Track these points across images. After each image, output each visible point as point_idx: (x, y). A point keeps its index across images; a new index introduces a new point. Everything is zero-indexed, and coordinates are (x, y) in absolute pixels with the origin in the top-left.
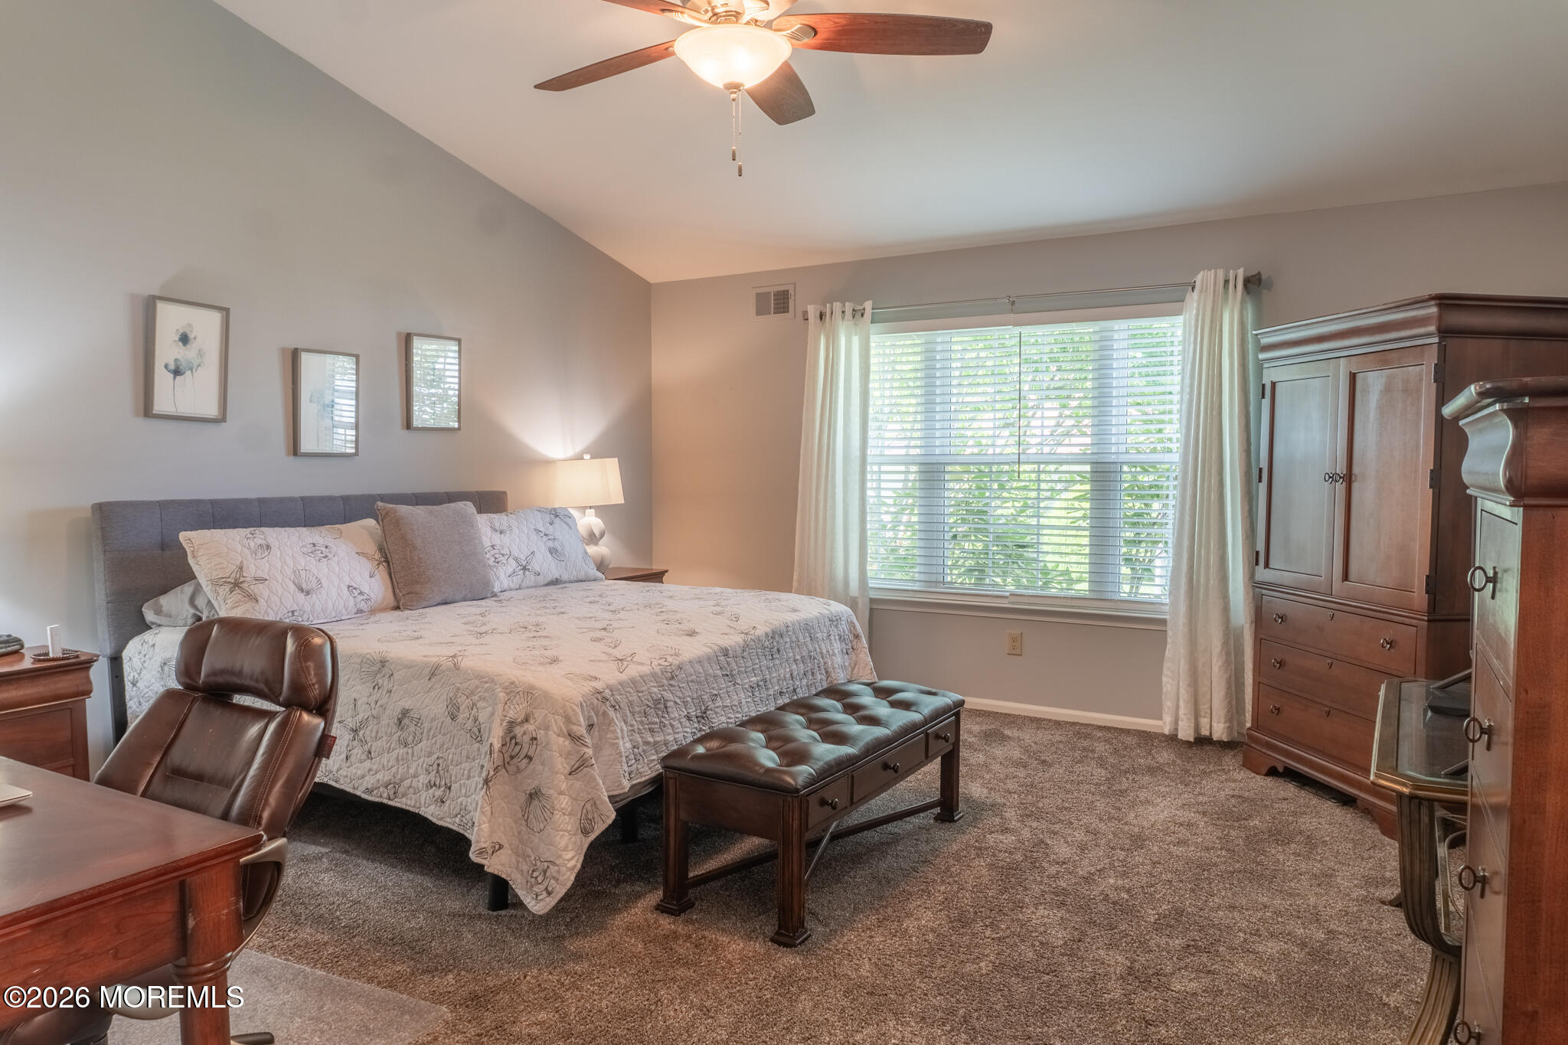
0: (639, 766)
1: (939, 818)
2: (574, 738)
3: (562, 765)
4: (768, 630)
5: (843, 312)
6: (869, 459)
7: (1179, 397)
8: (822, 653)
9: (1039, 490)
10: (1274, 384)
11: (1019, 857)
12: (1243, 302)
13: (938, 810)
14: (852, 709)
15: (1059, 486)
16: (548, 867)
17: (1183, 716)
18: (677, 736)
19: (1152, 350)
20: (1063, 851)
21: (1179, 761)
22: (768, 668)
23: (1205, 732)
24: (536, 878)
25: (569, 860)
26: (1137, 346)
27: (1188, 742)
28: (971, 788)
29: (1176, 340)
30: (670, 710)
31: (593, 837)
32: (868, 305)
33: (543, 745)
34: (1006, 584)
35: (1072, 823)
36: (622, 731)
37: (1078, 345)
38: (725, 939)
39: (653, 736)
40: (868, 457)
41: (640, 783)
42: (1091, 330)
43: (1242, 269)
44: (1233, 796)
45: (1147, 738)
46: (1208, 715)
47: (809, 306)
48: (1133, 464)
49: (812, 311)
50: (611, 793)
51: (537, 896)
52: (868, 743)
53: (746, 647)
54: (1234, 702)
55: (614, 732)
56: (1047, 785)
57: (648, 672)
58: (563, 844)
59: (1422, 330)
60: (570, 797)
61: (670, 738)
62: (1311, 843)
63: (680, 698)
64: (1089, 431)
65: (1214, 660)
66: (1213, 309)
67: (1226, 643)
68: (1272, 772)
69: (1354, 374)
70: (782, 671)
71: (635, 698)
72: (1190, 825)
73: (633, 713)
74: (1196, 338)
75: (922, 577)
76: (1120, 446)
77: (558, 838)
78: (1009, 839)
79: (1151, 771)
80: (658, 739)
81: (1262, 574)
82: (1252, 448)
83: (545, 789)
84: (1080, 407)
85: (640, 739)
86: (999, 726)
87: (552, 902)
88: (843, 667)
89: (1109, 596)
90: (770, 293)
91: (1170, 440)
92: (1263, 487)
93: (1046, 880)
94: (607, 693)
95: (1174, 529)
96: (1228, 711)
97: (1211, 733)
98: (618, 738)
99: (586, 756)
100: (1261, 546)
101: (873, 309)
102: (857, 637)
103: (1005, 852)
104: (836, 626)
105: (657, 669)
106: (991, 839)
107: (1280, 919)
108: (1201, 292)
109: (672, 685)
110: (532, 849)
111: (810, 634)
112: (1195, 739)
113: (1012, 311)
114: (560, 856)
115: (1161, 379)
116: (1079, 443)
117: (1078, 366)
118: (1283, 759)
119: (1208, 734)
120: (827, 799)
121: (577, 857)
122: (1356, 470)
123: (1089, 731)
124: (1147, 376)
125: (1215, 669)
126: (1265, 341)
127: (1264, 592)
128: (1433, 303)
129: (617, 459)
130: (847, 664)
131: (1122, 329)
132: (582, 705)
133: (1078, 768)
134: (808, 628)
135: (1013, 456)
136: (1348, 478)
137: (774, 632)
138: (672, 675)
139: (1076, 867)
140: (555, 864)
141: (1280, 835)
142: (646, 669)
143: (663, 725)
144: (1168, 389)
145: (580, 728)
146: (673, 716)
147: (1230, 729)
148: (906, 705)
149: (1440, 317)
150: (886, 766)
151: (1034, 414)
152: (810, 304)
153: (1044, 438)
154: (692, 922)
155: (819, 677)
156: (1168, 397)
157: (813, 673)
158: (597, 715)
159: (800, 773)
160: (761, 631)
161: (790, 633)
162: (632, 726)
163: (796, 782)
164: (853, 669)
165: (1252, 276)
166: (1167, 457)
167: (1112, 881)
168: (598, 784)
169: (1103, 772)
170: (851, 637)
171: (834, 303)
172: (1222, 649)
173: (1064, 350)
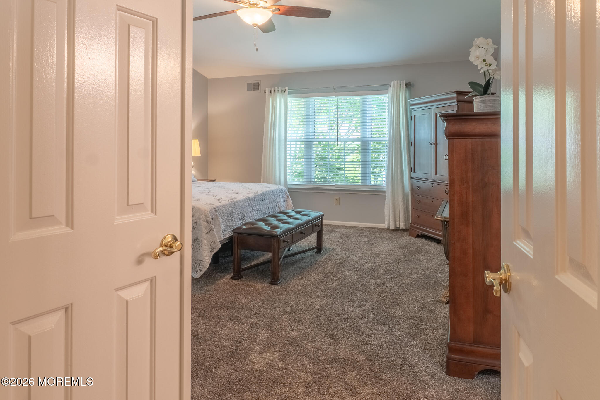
0: (226, 233)
1: (316, 253)
2: (208, 222)
3: (205, 230)
4: (261, 192)
5: (278, 90)
6: (288, 140)
7: (387, 120)
8: (277, 201)
9: (344, 150)
10: (415, 116)
11: (342, 261)
12: (405, 91)
13: (316, 250)
14: (290, 217)
15: (349, 151)
16: (201, 262)
17: (391, 221)
18: (236, 224)
19: (380, 105)
20: (355, 259)
21: (390, 235)
22: (262, 205)
23: (398, 226)
24: (196, 266)
25: (207, 260)
26: (374, 104)
27: (393, 230)
28: (326, 245)
29: (386, 102)
30: (234, 216)
31: (214, 253)
32: (287, 88)
33: (199, 224)
34: (333, 181)
35: (358, 252)
36: (221, 221)
37: (356, 103)
38: (255, 284)
39: (229, 223)
40: (287, 139)
41: (226, 238)
42: (360, 98)
43: (405, 81)
44: (406, 243)
45: (380, 230)
46: (399, 221)
47: (266, 88)
48: (374, 142)
49: (267, 90)
50: (220, 240)
51: (196, 272)
52: (296, 224)
53: (255, 197)
54: (406, 216)
55: (219, 221)
56: (350, 243)
57: (228, 203)
58: (205, 255)
59: (453, 101)
60: (207, 240)
61: (234, 224)
62: (428, 252)
63: (237, 212)
64: (360, 131)
65: (400, 203)
66: (397, 93)
67: (403, 197)
68: (418, 236)
69: (436, 113)
70: (266, 206)
71: (225, 211)
72: (393, 250)
73: (224, 216)
74: (392, 102)
75: (306, 180)
76: (370, 135)
77: (204, 253)
78: (339, 257)
79: (381, 238)
80: (231, 224)
81: (413, 175)
82: (410, 136)
83: (200, 238)
84: (357, 123)
85: (226, 224)
86: (333, 228)
87: (202, 273)
88: (284, 206)
89: (367, 184)
90: (252, 83)
91: (385, 134)
92: (412, 148)
93: (350, 266)
94: (217, 209)
95: (387, 162)
96: (405, 219)
97: (400, 227)
98: (220, 223)
99: (212, 227)
100: (412, 166)
101: (288, 90)
102: (288, 197)
103: (338, 260)
104: (281, 193)
105: (230, 202)
106: (333, 257)
107: (417, 270)
108: (393, 87)
109: (235, 208)
110: (195, 257)
111: (274, 195)
112: (395, 229)
113: (334, 92)
114: (204, 259)
115: (382, 114)
116: (357, 135)
117: (356, 110)
118: (421, 231)
119: (399, 227)
120: (285, 240)
121: (209, 259)
122: (438, 142)
123: (362, 228)
124: (378, 113)
125: (400, 205)
126: (412, 103)
127: (414, 180)
128: (455, 93)
129: (198, 140)
130: (285, 205)
131: (369, 98)
132: (210, 212)
133: (359, 238)
134: (273, 193)
135: (335, 139)
136: (436, 144)
137: (263, 193)
138: (234, 204)
139: (359, 262)
140: (203, 261)
141: (419, 251)
142: (227, 202)
143: (232, 220)
144: (384, 117)
145: (210, 219)
146: (235, 217)
147: (405, 225)
148: (306, 215)
149: (457, 97)
150: (301, 233)
151: (342, 125)
152: (267, 88)
153: (346, 133)
154: (244, 281)
155: (277, 209)
156: (384, 120)
157: (275, 208)
158: (214, 215)
159: (278, 231)
160: (259, 193)
161: (268, 194)
162: (224, 220)
163: (277, 234)
164: (287, 207)
165: (408, 83)
166: (385, 139)
167: (370, 265)
168: (216, 236)
169: (367, 239)
170: (286, 197)
171: (275, 88)
172: (402, 199)
173: (351, 105)
